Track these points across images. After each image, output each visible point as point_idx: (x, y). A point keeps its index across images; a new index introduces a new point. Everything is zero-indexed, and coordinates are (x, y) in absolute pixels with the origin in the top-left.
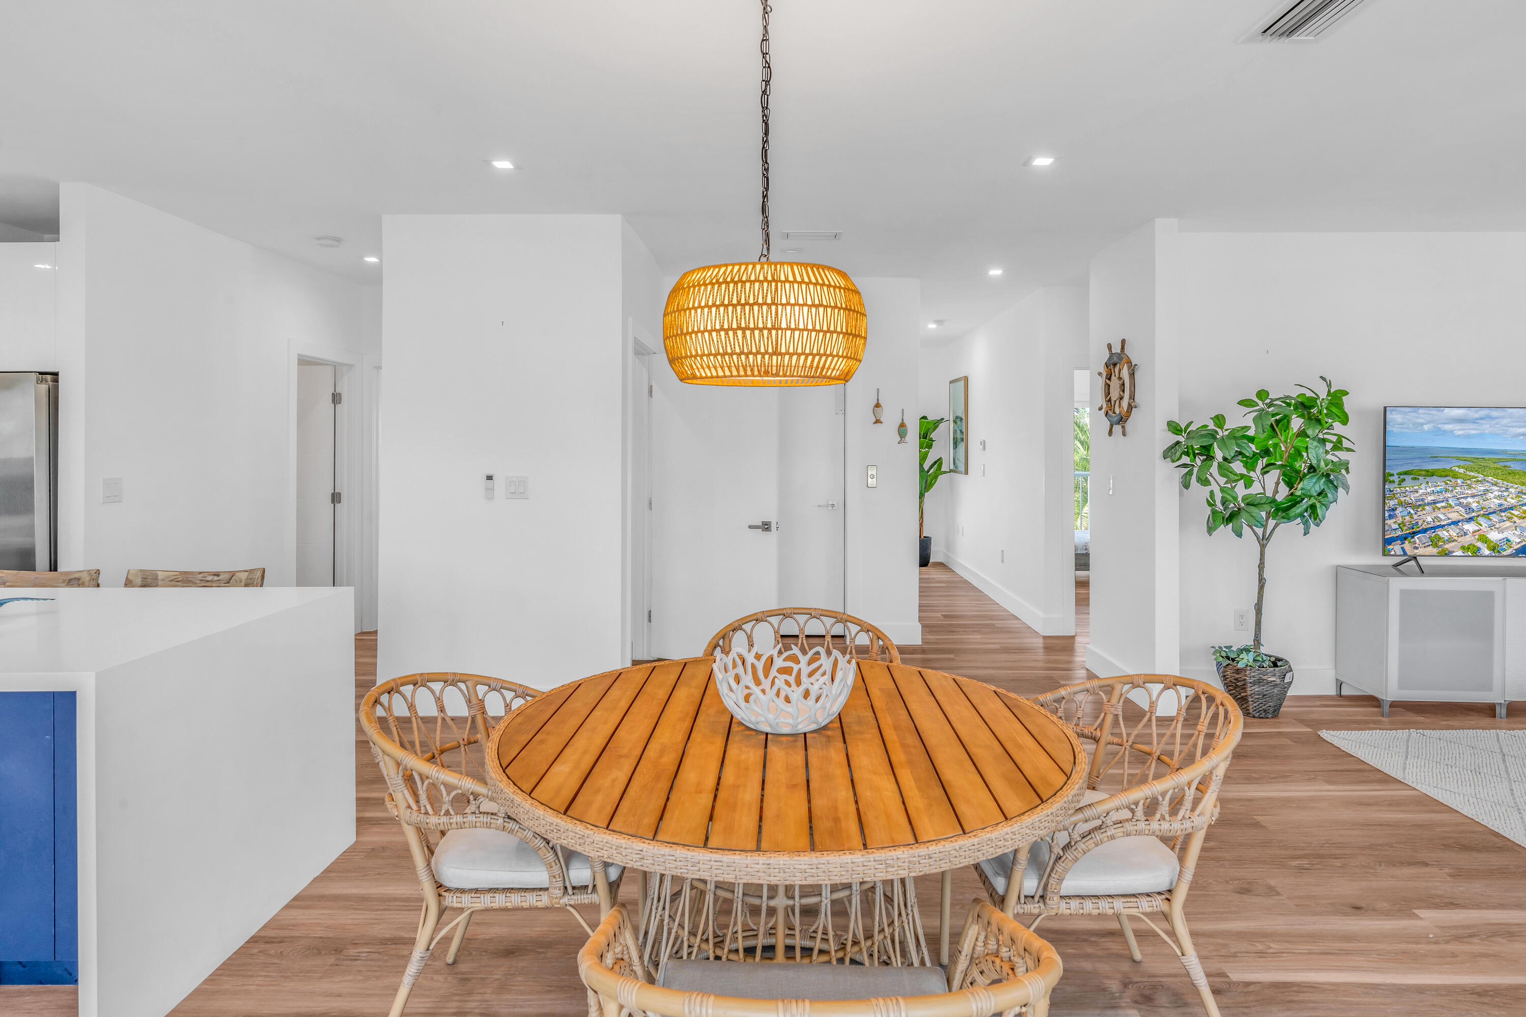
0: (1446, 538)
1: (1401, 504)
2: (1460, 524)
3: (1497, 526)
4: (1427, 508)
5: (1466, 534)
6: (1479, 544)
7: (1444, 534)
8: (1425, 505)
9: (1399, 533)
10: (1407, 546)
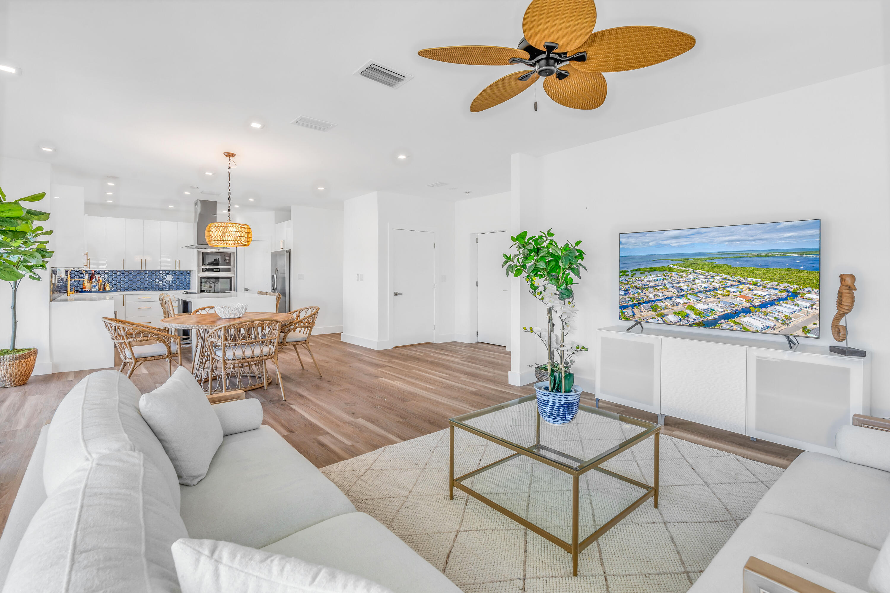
0: (663, 307)
1: (633, 287)
2: (673, 299)
3: (703, 300)
4: (650, 289)
5: (677, 305)
6: (688, 311)
7: (661, 304)
8: (649, 287)
9: (631, 303)
10: (635, 310)
